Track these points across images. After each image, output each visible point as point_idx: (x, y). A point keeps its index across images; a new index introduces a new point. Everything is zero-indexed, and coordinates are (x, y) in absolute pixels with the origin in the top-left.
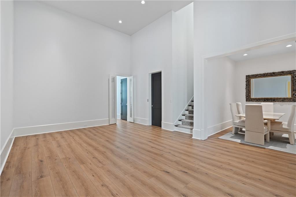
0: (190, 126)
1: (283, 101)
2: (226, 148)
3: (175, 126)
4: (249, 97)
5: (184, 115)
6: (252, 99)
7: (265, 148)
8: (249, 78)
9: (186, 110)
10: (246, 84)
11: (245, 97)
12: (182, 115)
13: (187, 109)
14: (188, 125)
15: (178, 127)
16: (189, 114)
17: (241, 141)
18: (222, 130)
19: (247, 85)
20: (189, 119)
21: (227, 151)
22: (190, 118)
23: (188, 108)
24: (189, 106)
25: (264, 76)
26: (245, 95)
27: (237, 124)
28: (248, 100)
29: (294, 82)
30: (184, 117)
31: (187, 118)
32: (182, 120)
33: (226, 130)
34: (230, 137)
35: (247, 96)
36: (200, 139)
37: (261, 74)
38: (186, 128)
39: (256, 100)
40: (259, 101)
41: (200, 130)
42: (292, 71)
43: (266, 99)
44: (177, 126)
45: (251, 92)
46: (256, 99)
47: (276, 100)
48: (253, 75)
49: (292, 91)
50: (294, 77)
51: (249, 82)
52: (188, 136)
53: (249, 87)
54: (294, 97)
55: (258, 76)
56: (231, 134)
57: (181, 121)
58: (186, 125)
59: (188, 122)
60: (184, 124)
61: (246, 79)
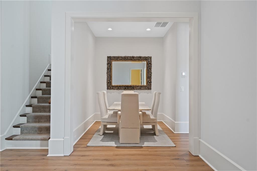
0: (38, 134)
1: (140, 88)
2: (107, 160)
3: (6, 139)
4: (110, 84)
5: (25, 116)
6: (113, 86)
7: (142, 147)
8: (110, 59)
9: (27, 106)
10: (108, 67)
11: (106, 83)
12: (21, 116)
13: (28, 104)
14: (34, 133)
15: (14, 140)
16: (33, 111)
17: (116, 144)
18: (85, 132)
19: (108, 69)
20: (35, 122)
21: (110, 165)
22: (37, 120)
23: (30, 102)
24: (32, 97)
25: (124, 60)
26: (106, 81)
27: (106, 121)
28: (109, 88)
29: (149, 69)
30: (24, 120)
31: (30, 120)
32: (21, 126)
33: (88, 130)
34: (100, 141)
35: (108, 83)
36: (63, 155)
37: (122, 57)
38: (32, 140)
39: (117, 88)
40: (120, 89)
41: (63, 139)
42: (147, 57)
43: (126, 86)
44: (11, 139)
45: (112, 77)
46: (117, 86)
47: (135, 88)
48: (114, 57)
49: (147, 78)
50: (149, 63)
51: (110, 65)
52: (39, 153)
53: (110, 71)
54: (149, 85)
55: (119, 59)
56: (99, 135)
57: (19, 127)
58: (29, 133)
59: (35, 127)
60: (25, 131)
61: (107, 61)
